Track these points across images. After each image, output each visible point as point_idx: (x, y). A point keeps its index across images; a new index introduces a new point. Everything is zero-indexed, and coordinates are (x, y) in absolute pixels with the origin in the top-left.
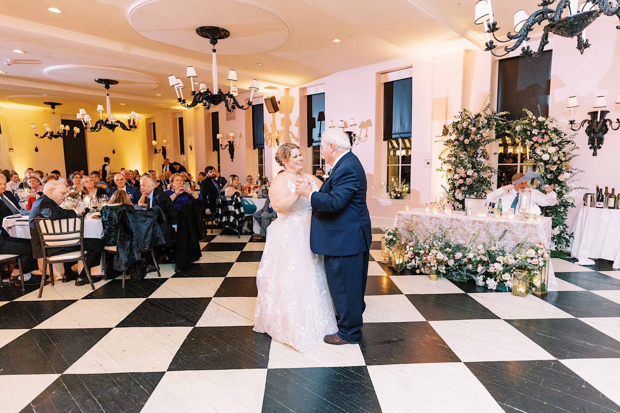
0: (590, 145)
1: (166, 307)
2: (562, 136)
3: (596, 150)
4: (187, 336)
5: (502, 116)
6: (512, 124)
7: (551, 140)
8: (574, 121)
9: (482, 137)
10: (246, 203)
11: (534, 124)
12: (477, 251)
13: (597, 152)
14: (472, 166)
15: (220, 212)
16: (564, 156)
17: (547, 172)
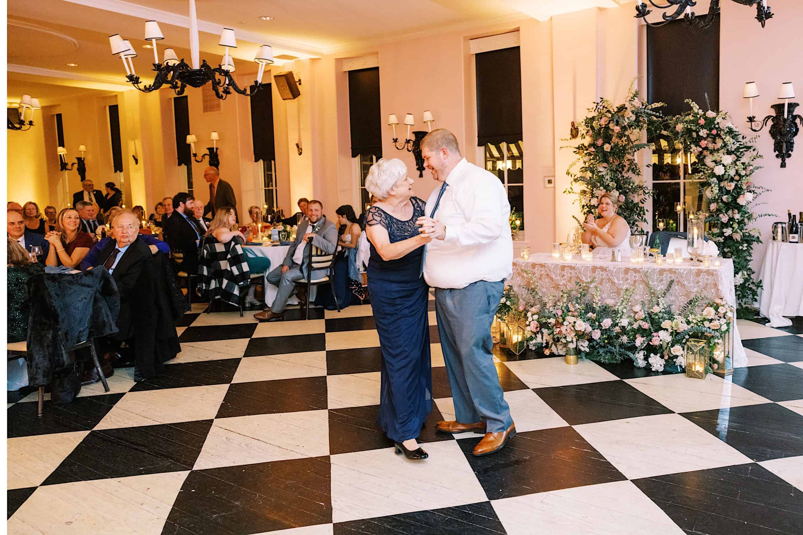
0: (777, 153)
1: (132, 443)
2: (740, 140)
3: (785, 160)
4: (180, 487)
5: (656, 110)
6: (671, 122)
7: (725, 145)
8: (754, 117)
9: (628, 141)
10: (250, 256)
11: (702, 122)
12: (632, 315)
13: (786, 161)
14: (617, 186)
15: (205, 273)
16: (744, 169)
17: (722, 192)
